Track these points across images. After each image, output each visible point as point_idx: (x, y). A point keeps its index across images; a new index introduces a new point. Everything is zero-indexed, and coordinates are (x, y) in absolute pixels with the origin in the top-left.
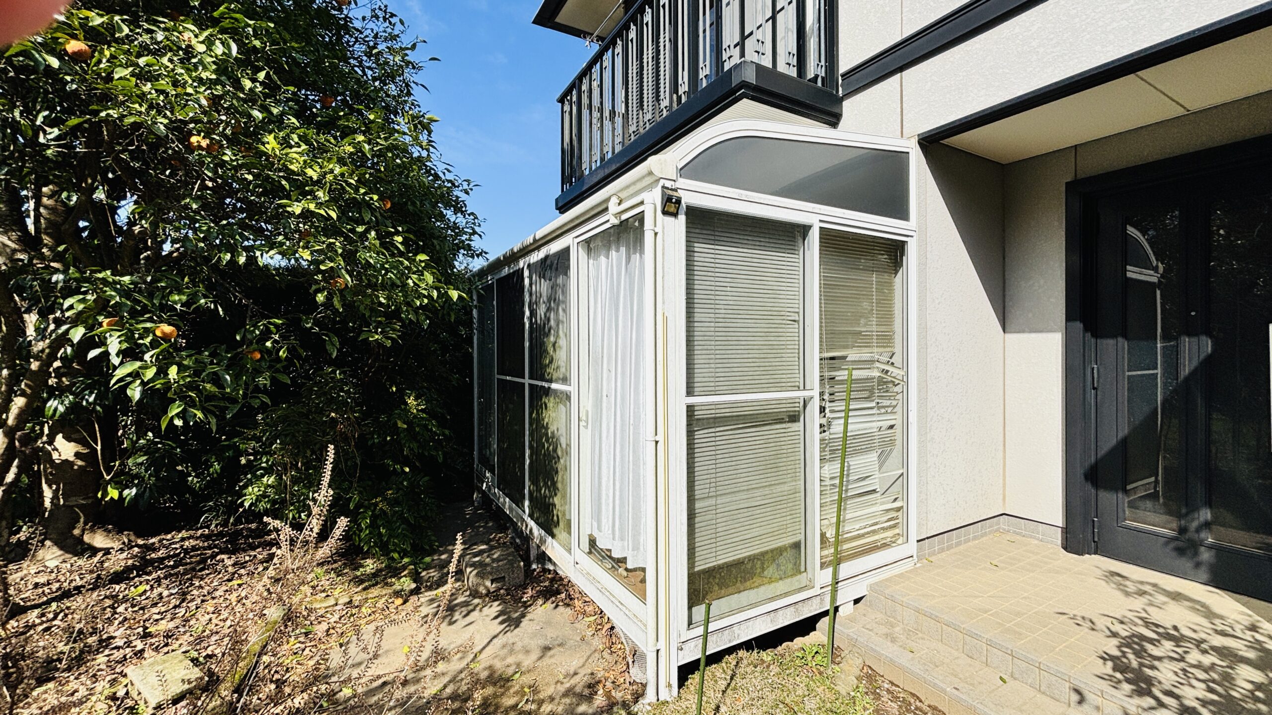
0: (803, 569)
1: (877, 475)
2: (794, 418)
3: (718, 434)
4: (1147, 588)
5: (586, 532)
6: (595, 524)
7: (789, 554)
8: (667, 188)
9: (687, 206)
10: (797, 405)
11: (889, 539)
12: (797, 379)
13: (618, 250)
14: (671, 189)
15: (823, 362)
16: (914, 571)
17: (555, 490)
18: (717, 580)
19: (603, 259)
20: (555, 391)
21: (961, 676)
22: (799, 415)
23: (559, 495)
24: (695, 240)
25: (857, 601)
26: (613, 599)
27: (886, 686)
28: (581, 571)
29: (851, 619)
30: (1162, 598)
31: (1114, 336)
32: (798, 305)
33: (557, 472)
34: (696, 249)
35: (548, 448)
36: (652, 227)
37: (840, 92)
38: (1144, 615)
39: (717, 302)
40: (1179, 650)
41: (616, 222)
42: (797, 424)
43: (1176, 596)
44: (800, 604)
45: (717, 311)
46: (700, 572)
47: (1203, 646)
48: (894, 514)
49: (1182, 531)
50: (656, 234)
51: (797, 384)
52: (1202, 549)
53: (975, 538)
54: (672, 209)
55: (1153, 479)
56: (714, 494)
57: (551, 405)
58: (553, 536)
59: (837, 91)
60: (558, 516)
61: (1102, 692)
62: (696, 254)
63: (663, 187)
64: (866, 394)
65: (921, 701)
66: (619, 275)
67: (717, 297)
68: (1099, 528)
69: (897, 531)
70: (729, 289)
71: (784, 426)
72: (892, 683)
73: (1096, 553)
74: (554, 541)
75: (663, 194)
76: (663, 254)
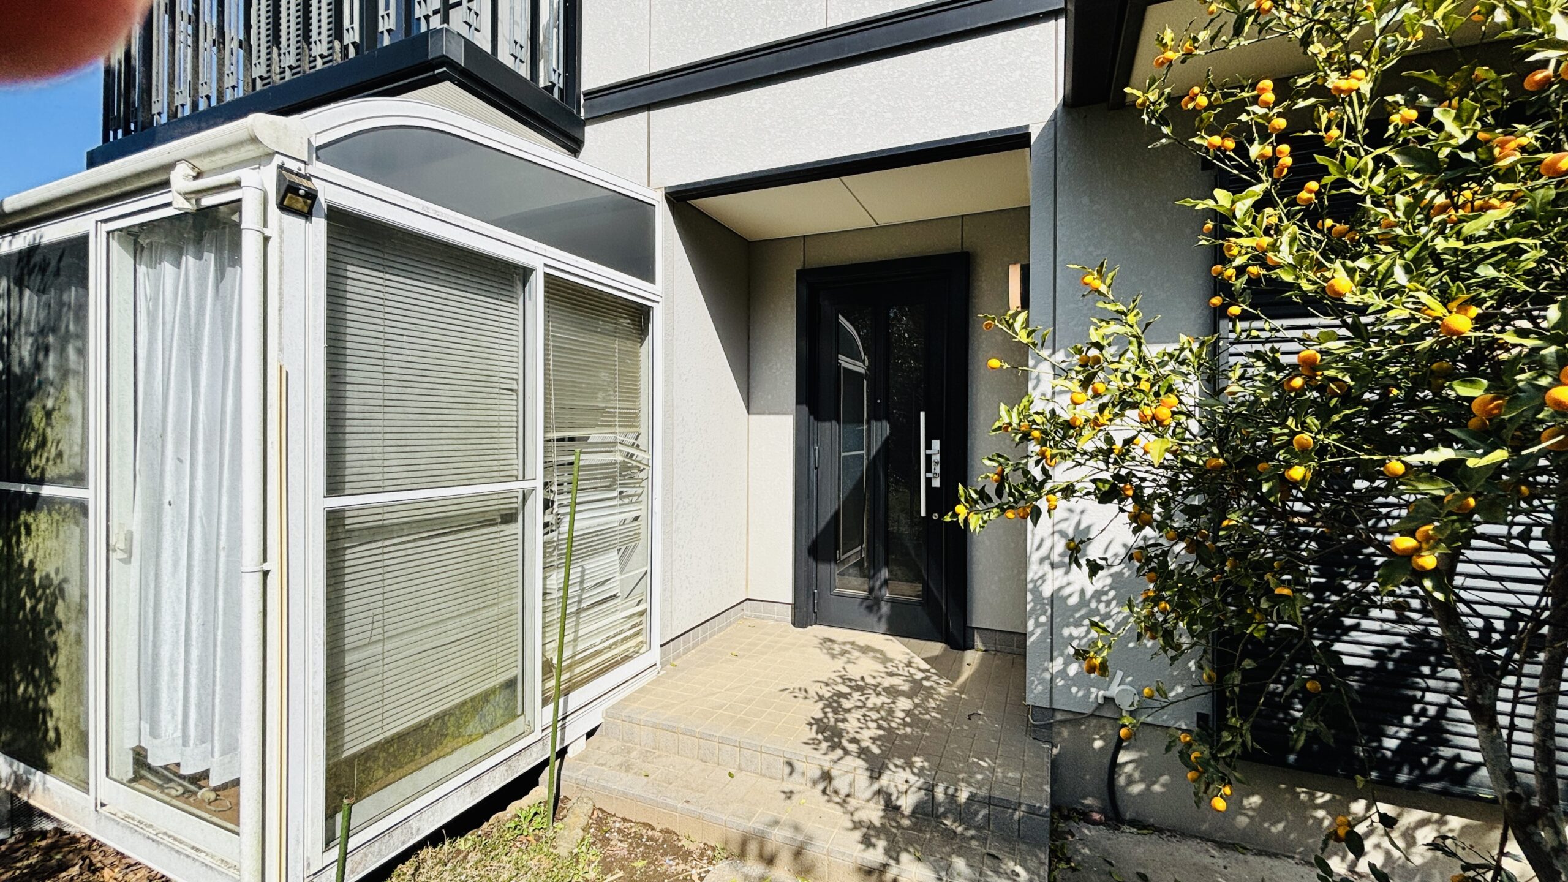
0: (519, 712)
1: (618, 577)
2: (509, 518)
3: (386, 550)
4: (848, 647)
5: (125, 742)
6: (146, 727)
7: (500, 699)
8: (287, 170)
9: (330, 208)
10: (515, 500)
11: (632, 650)
12: (515, 467)
13: (199, 257)
14: (297, 174)
15: (549, 444)
16: (657, 681)
17: (49, 683)
18: (381, 763)
19: (168, 267)
20: (51, 501)
21: (693, 785)
22: (516, 514)
23: (61, 691)
24: (350, 261)
25: (590, 734)
26: (179, 846)
27: (617, 825)
28: (113, 818)
29: (582, 758)
30: (856, 654)
31: (830, 420)
32: (517, 370)
33: (54, 649)
34: (349, 274)
35: (33, 608)
36: (260, 227)
37: (582, 114)
38: (843, 673)
39: (387, 356)
40: (863, 698)
41: (189, 206)
42: (513, 525)
43: (866, 650)
44: (514, 758)
45: (387, 369)
46: (350, 761)
47: (879, 689)
48: (636, 620)
49: (871, 590)
50: (266, 239)
51: (515, 473)
52: (883, 603)
53: (720, 630)
54: (300, 204)
55: (859, 548)
56: (381, 637)
57: (43, 526)
58: (45, 768)
59: (579, 112)
60: (57, 730)
61: (806, 757)
62: (349, 282)
63: (281, 167)
64: (606, 482)
65: (653, 829)
66: (201, 298)
67: (387, 349)
68: (819, 598)
69: (640, 639)
70: (405, 338)
71: (495, 529)
72: (624, 820)
73: (816, 623)
74: (48, 777)
75: (280, 178)
76: (281, 272)
